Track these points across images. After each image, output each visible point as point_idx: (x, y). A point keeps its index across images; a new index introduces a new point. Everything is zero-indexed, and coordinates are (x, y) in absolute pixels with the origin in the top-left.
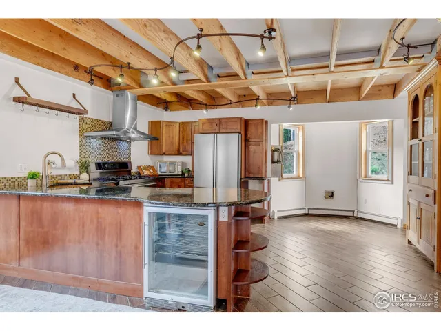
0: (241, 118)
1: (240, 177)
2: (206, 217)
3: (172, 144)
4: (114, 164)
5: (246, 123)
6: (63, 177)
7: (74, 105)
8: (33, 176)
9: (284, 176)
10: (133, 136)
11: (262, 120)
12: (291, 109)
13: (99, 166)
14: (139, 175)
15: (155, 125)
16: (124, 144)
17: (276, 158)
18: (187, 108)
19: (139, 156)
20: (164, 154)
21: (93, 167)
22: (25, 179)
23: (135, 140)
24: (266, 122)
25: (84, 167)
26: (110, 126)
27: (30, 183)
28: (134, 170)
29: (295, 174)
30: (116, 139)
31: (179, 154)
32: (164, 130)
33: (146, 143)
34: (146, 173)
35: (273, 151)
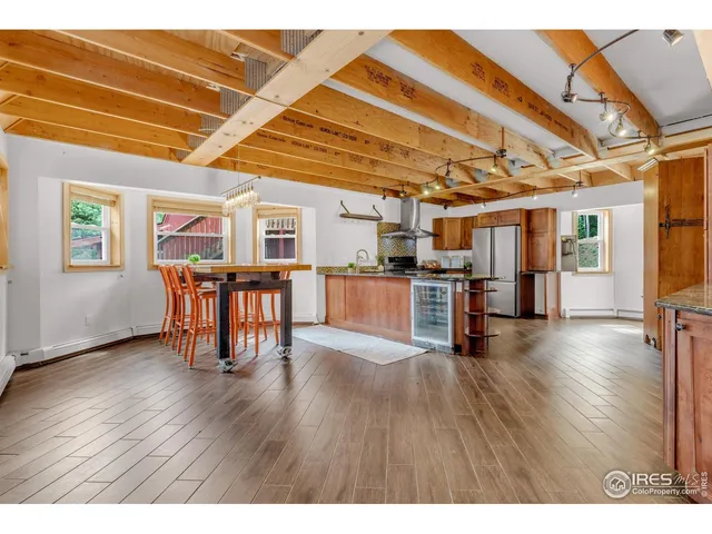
0: (520, 210)
1: (519, 270)
2: (446, 288)
3: (454, 239)
4: (403, 258)
5: (529, 214)
6: (367, 268)
7: (374, 214)
8: (351, 266)
9: (580, 269)
10: (418, 234)
11: (547, 209)
12: (576, 195)
13: (391, 260)
14: (423, 268)
15: (438, 222)
16: (411, 242)
17: (567, 250)
18: (470, 203)
19: (424, 251)
20: (447, 249)
21: (387, 261)
22: (346, 268)
23: (420, 237)
24: (555, 210)
25: (381, 260)
26: (398, 227)
27: (350, 270)
28: (419, 263)
29: (599, 268)
30: (404, 237)
31: (461, 248)
32: (446, 226)
33: (430, 240)
34: (430, 266)
35: (563, 242)
